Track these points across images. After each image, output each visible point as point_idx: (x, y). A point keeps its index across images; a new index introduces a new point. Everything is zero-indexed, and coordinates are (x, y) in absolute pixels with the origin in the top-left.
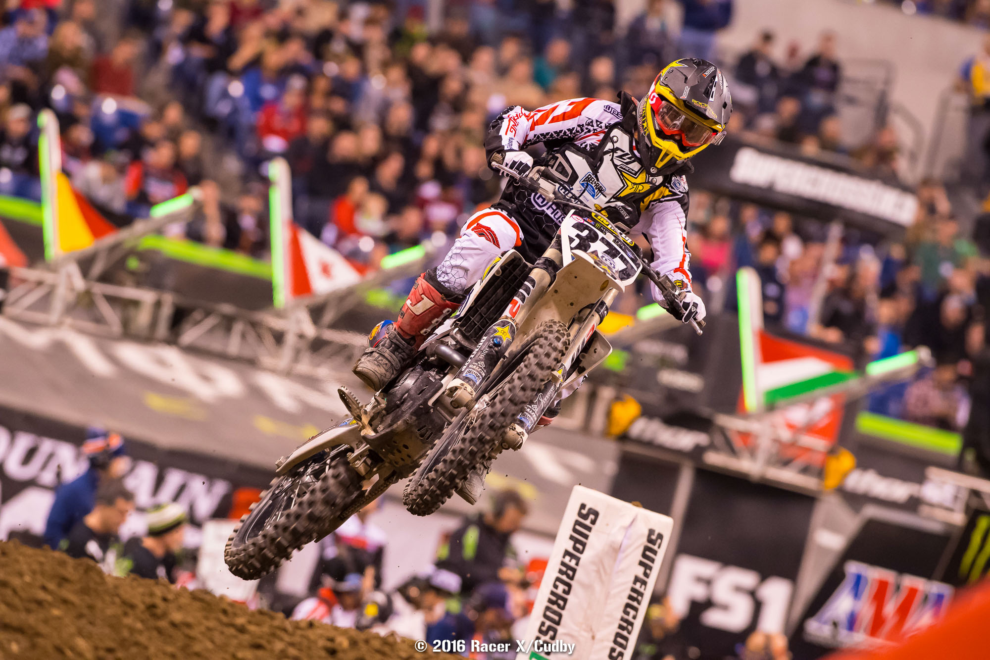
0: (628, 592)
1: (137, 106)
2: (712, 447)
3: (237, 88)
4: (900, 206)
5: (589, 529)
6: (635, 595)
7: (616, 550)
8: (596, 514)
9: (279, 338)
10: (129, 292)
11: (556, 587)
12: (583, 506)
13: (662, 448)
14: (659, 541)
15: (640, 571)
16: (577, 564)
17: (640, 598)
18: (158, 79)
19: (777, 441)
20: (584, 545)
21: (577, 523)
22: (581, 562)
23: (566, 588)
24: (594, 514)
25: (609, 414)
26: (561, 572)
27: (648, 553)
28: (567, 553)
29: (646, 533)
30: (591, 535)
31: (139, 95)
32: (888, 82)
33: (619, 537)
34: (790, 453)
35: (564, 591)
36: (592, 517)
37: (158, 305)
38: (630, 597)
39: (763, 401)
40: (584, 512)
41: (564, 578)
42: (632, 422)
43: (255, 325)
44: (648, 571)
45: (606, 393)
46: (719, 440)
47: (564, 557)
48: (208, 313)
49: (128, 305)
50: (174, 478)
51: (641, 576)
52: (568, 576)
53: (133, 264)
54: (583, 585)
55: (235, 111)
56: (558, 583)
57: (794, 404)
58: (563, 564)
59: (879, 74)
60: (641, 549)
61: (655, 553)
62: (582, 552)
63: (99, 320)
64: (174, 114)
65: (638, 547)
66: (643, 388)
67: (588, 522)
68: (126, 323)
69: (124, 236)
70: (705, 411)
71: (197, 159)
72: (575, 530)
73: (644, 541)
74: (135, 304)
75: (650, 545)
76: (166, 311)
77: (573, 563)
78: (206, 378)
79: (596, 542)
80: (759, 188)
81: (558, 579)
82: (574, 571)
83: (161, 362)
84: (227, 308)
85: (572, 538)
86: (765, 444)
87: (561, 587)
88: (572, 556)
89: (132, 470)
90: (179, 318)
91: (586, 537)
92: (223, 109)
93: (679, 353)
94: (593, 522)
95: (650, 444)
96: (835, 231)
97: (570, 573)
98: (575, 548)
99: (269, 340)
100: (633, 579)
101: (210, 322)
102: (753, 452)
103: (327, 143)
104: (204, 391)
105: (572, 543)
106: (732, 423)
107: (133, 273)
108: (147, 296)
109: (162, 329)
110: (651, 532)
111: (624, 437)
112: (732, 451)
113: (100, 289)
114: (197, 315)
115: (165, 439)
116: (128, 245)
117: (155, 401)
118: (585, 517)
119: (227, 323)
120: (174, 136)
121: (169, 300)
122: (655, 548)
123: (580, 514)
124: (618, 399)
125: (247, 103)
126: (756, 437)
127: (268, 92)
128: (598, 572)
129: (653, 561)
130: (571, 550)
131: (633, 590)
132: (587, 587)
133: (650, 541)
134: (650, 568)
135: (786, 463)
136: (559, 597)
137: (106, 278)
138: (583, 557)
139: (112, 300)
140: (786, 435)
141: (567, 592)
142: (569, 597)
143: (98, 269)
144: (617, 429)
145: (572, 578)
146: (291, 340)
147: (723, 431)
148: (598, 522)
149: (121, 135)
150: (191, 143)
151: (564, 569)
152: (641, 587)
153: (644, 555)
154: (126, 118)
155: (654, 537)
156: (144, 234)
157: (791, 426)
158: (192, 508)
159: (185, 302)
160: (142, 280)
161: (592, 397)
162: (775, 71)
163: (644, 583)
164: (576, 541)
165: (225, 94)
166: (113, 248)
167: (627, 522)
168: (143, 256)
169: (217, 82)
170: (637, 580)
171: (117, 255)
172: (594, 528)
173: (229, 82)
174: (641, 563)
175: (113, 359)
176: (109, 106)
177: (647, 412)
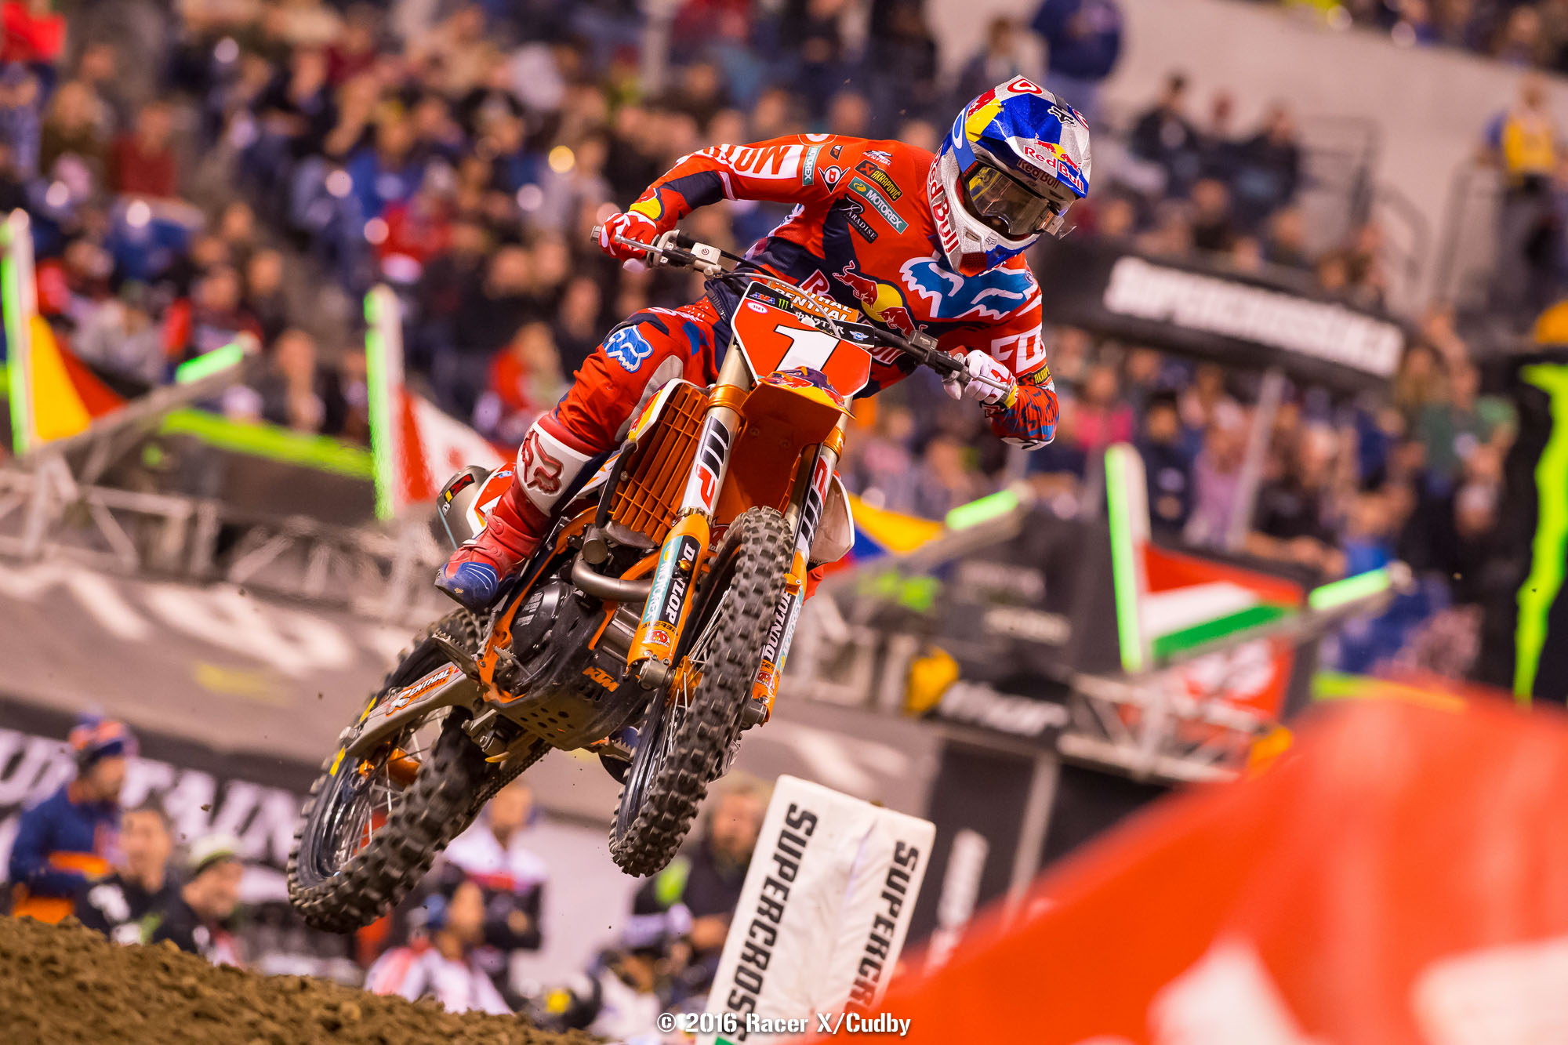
0: (866, 940)
1: (182, 214)
2: (1071, 727)
3: (340, 183)
4: (1373, 345)
5: (803, 843)
6: (876, 945)
7: (846, 875)
8: (813, 820)
9: (385, 567)
10: (149, 502)
11: (753, 934)
12: (793, 808)
13: (993, 731)
14: (912, 860)
15: (883, 907)
16: (785, 898)
17: (884, 949)
18: (216, 170)
19: (1174, 717)
20: (795, 868)
21: (785, 834)
22: (791, 895)
23: (769, 936)
24: (809, 820)
25: (908, 679)
26: (760, 911)
27: (896, 879)
28: (769, 881)
29: (892, 847)
30: (807, 852)
31: (187, 195)
32: (1371, 153)
33: (849, 855)
34: (1195, 734)
35: (767, 942)
36: (807, 824)
37: (193, 521)
38: (870, 949)
39: (1151, 651)
40: (795, 816)
41: (766, 920)
42: (945, 689)
43: (347, 549)
44: (896, 907)
45: (903, 646)
46: (1082, 715)
47: (765, 887)
48: (273, 532)
49: (145, 524)
50: (242, 797)
51: (886, 915)
52: (771, 917)
53: (154, 456)
54: (797, 932)
55: (337, 220)
56: (757, 929)
57: (1201, 655)
58: (764, 898)
59: (1356, 142)
60: (884, 874)
61: (906, 878)
62: (791, 879)
63: (101, 546)
64: (239, 222)
65: (878, 871)
66: (962, 636)
67: (800, 833)
68: (144, 550)
69: (134, 412)
70: (1060, 670)
71: (278, 296)
72: (781, 846)
73: (888, 861)
74: (158, 520)
75: (899, 867)
76: (207, 530)
77: (778, 897)
78: (291, 639)
79: (814, 862)
80: (1149, 322)
81: (756, 923)
82: (780, 908)
83: (221, 615)
84: (303, 524)
85: (777, 857)
86: (1155, 722)
87: (761, 935)
88: (778, 886)
89: (175, 784)
90: (228, 541)
91: (798, 855)
92: (318, 215)
93: (1030, 583)
94: (809, 832)
95: (974, 725)
96: (1272, 387)
97: (775, 912)
98: (782, 874)
99: (370, 571)
100: (872, 919)
101: (277, 545)
102: (1135, 733)
103: (482, 265)
104: (288, 659)
105: (776, 865)
106: (1103, 690)
107: (153, 472)
108: (176, 508)
109: (201, 561)
110: (900, 846)
111: (932, 715)
112: (1103, 733)
113: (101, 498)
114: (255, 536)
115: (226, 735)
116: (145, 427)
117: (211, 676)
118: (796, 824)
119: (304, 546)
120: (241, 259)
121: (210, 515)
122: (907, 870)
123: (789, 821)
124: (922, 654)
125: (357, 205)
126: (1140, 711)
127: (389, 187)
128: (819, 908)
129: (903, 890)
130: (776, 877)
131: (874, 937)
132: (802, 934)
133: (898, 859)
134: (900, 902)
135: (1188, 750)
136: (758, 950)
137: (109, 480)
138: (795, 887)
139: (121, 515)
140: (1186, 706)
141: (770, 943)
142: (775, 951)
143: (97, 465)
144: (920, 702)
145: (777, 920)
146: (403, 570)
147: (1087, 701)
148: (816, 832)
149: (157, 260)
150: (268, 270)
151: (765, 906)
152: (885, 932)
153: (890, 883)
154: (164, 233)
155: (904, 854)
156: (169, 408)
157: (1194, 691)
158: (270, 844)
159: (236, 515)
160: (165, 483)
161: (881, 652)
162: (1193, 139)
163: (890, 926)
164: (784, 862)
165: (322, 193)
166: (119, 433)
167: (861, 830)
168: (169, 443)
169: (309, 175)
170: (879, 921)
171: (128, 442)
172: (811, 841)
173: (329, 172)
174: (885, 895)
175: (144, 612)
176: (138, 214)
177: (969, 674)
